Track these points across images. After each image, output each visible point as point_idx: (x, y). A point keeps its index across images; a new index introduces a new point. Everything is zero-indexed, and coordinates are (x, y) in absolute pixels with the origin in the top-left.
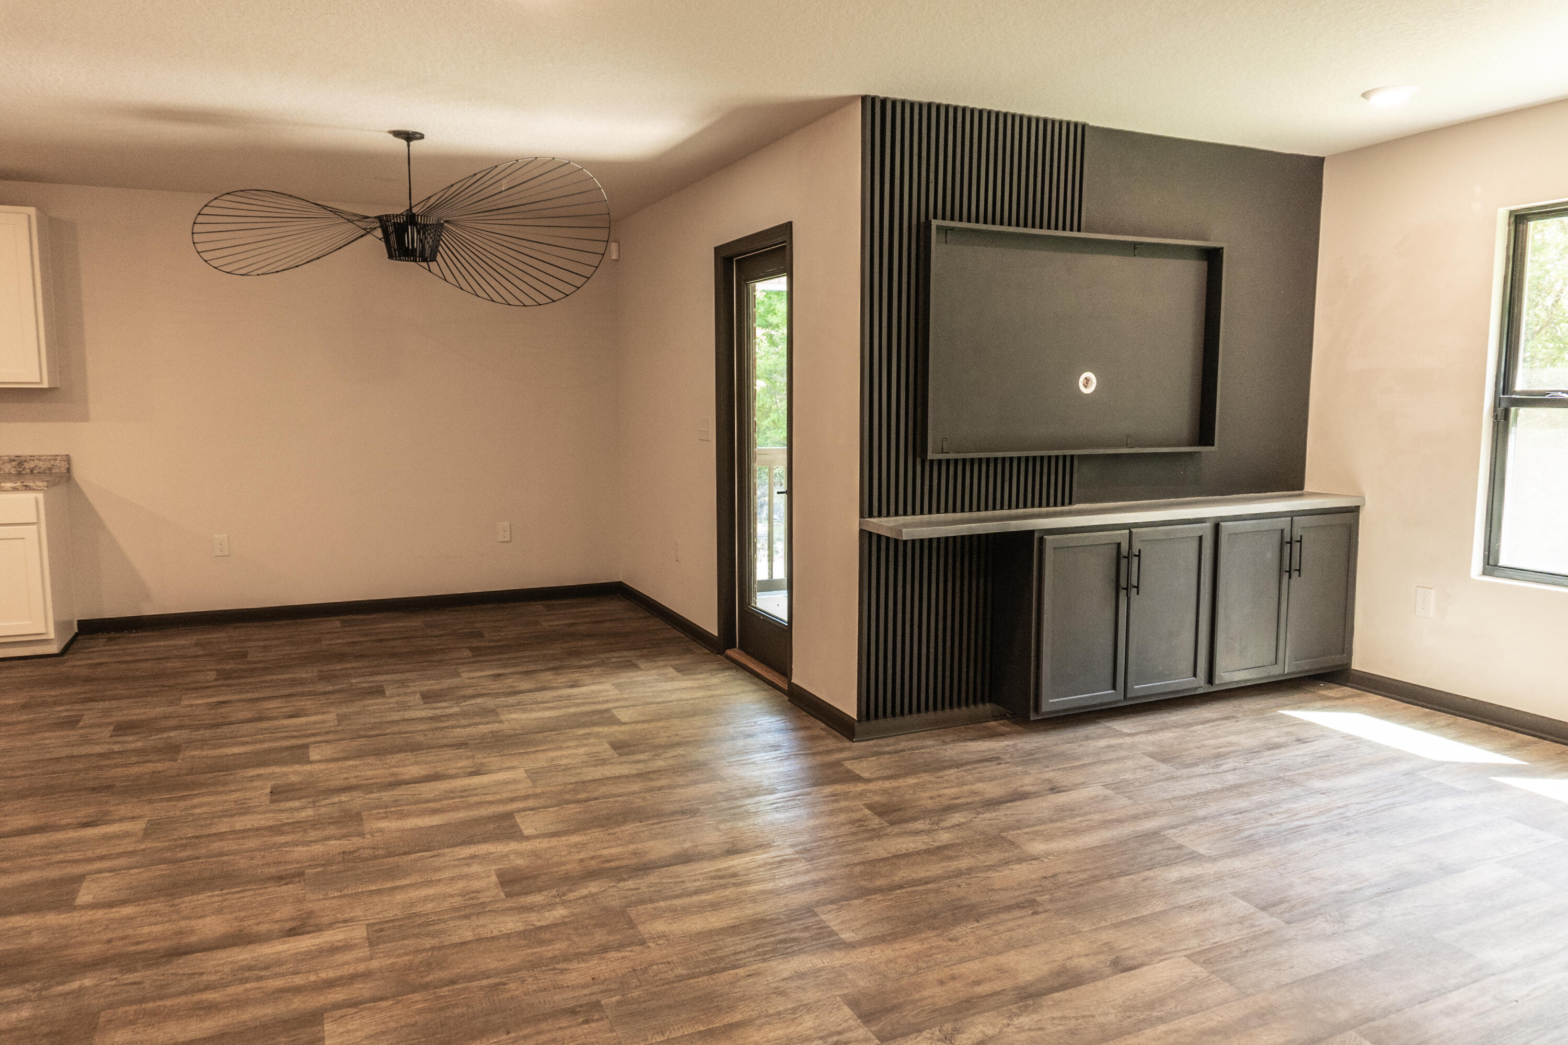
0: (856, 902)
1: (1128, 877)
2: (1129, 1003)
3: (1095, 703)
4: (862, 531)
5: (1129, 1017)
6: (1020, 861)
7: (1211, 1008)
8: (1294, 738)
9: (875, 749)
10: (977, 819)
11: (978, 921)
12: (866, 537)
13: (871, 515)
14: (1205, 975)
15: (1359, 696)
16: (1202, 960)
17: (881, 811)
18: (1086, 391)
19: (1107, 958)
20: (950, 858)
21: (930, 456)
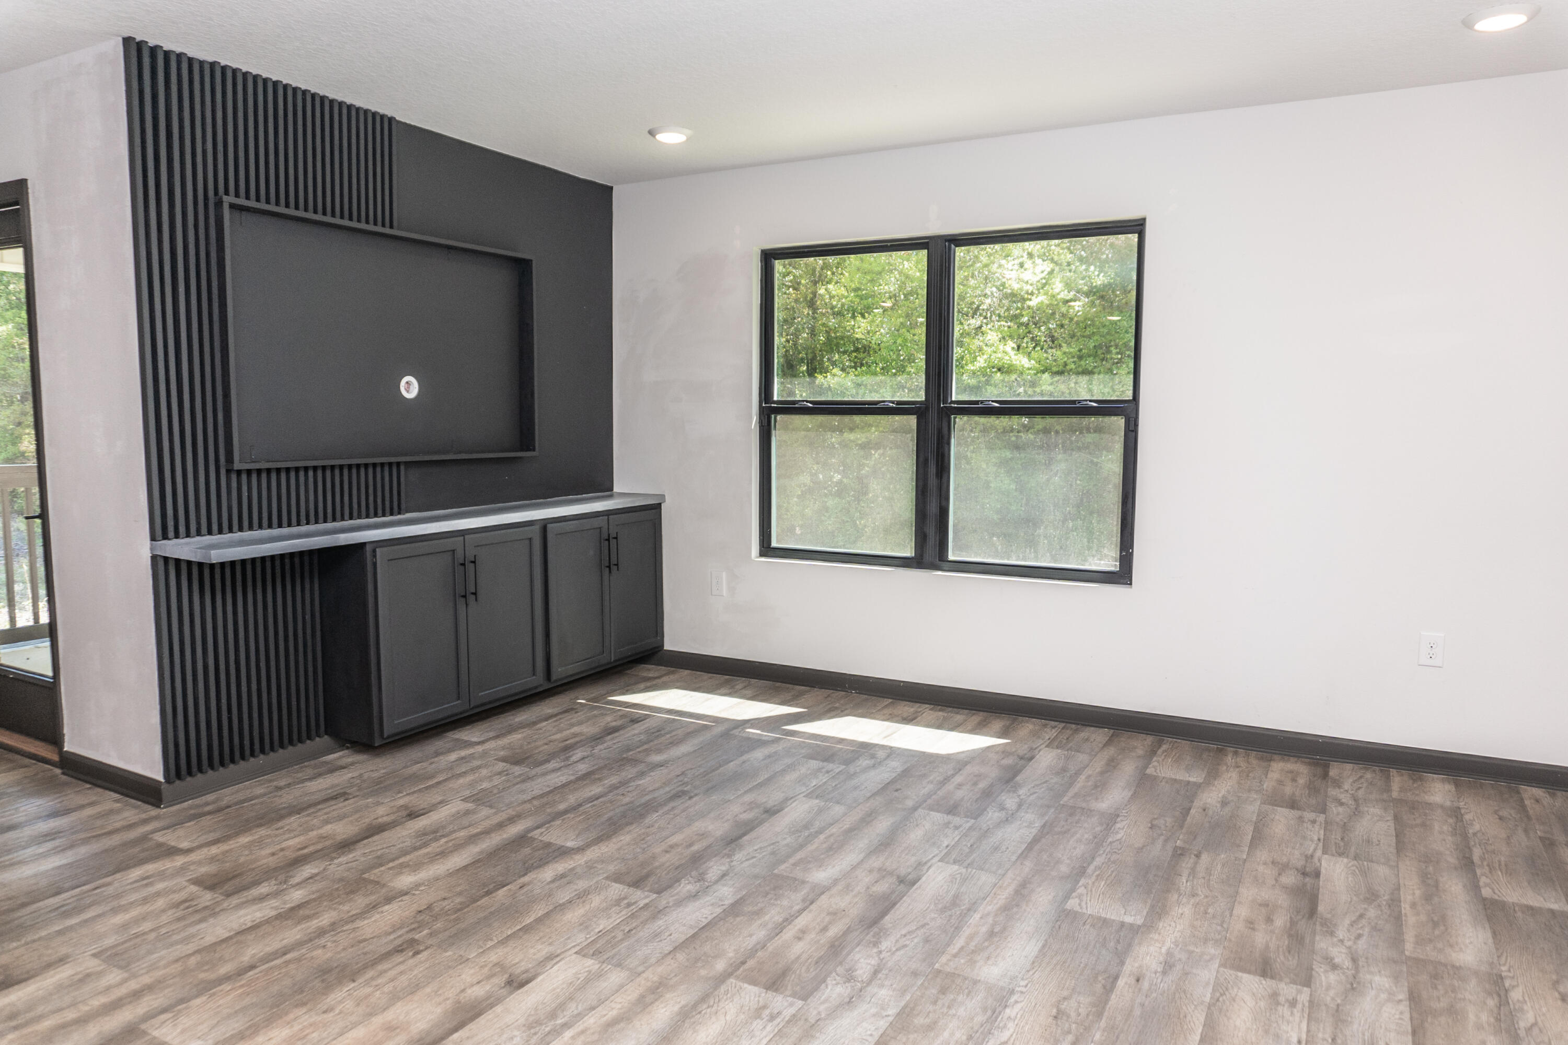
0: (198, 1001)
1: (505, 888)
2: (531, 1019)
3: (440, 717)
4: (154, 558)
5: (535, 1034)
6: (389, 900)
7: (609, 998)
8: (628, 719)
9: (192, 812)
10: (332, 866)
11: (354, 981)
12: (161, 564)
13: (165, 537)
14: (597, 966)
15: (673, 673)
16: (591, 952)
17: (211, 884)
18: (408, 396)
19: (500, 980)
20: (308, 918)
21: (237, 466)
